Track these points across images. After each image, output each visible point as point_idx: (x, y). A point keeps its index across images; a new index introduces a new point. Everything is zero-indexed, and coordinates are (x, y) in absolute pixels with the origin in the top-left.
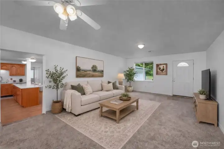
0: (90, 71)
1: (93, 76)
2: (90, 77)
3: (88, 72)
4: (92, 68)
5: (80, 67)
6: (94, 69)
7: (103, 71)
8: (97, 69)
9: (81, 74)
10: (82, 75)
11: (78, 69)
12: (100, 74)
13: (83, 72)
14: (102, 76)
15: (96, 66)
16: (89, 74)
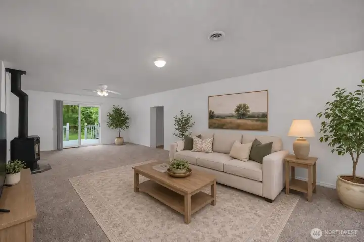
0: (232, 116)
1: (238, 127)
2: (231, 128)
3: (229, 120)
4: (237, 110)
5: (213, 113)
6: (242, 112)
7: (265, 116)
8: (249, 112)
9: (215, 123)
10: (217, 125)
11: (211, 116)
12: (258, 123)
13: (219, 120)
14: (265, 128)
15: (244, 105)
16: (231, 122)
